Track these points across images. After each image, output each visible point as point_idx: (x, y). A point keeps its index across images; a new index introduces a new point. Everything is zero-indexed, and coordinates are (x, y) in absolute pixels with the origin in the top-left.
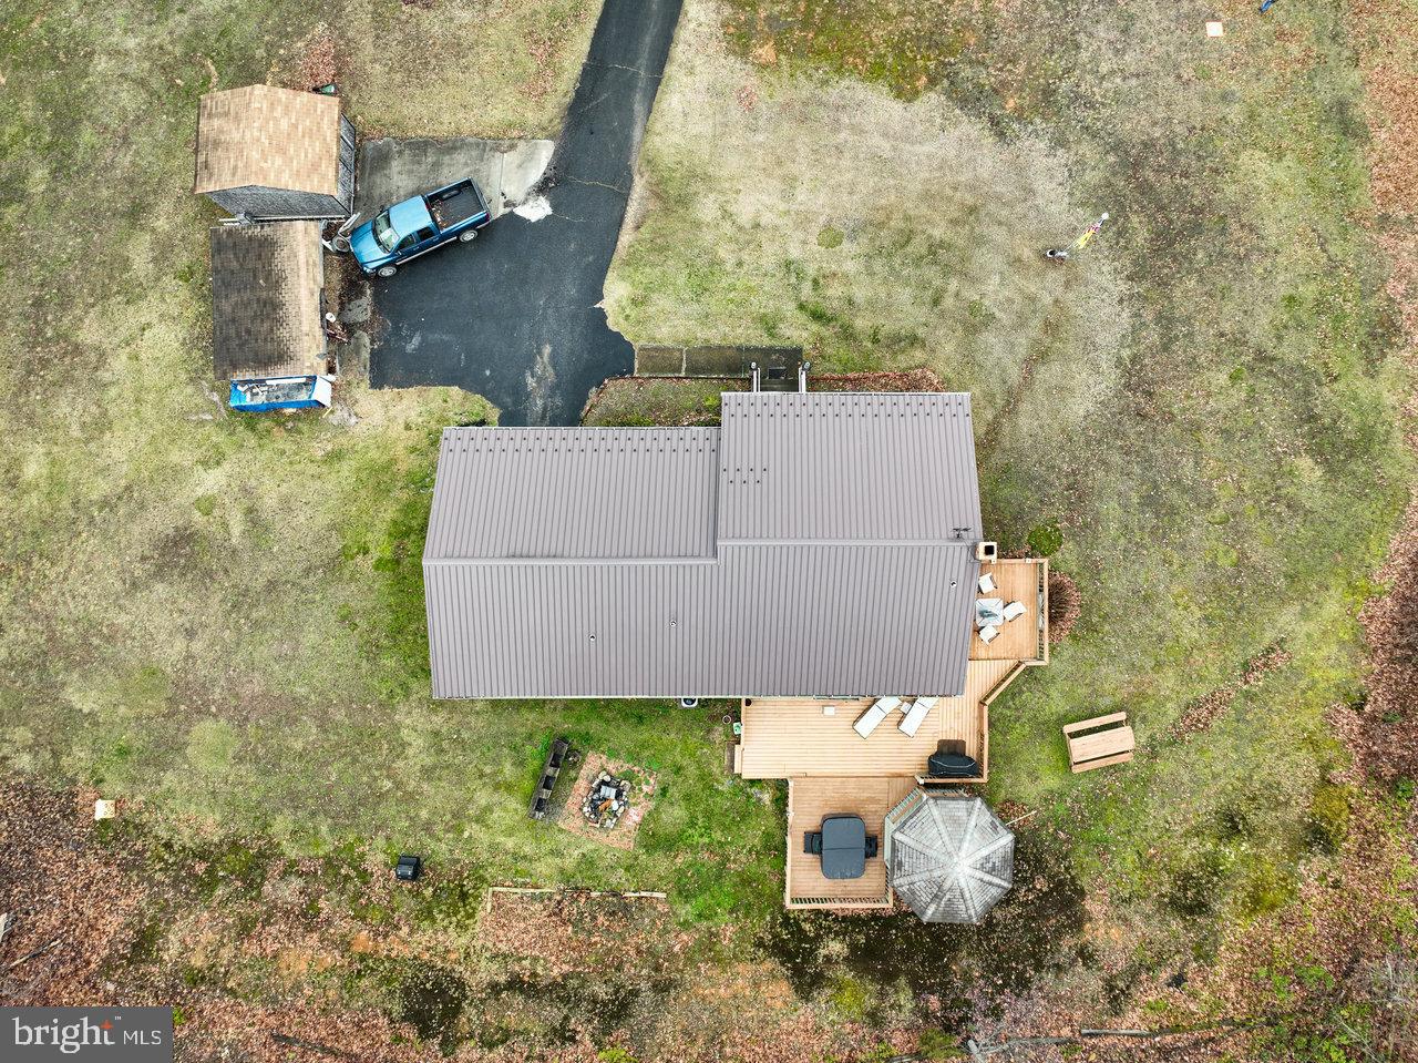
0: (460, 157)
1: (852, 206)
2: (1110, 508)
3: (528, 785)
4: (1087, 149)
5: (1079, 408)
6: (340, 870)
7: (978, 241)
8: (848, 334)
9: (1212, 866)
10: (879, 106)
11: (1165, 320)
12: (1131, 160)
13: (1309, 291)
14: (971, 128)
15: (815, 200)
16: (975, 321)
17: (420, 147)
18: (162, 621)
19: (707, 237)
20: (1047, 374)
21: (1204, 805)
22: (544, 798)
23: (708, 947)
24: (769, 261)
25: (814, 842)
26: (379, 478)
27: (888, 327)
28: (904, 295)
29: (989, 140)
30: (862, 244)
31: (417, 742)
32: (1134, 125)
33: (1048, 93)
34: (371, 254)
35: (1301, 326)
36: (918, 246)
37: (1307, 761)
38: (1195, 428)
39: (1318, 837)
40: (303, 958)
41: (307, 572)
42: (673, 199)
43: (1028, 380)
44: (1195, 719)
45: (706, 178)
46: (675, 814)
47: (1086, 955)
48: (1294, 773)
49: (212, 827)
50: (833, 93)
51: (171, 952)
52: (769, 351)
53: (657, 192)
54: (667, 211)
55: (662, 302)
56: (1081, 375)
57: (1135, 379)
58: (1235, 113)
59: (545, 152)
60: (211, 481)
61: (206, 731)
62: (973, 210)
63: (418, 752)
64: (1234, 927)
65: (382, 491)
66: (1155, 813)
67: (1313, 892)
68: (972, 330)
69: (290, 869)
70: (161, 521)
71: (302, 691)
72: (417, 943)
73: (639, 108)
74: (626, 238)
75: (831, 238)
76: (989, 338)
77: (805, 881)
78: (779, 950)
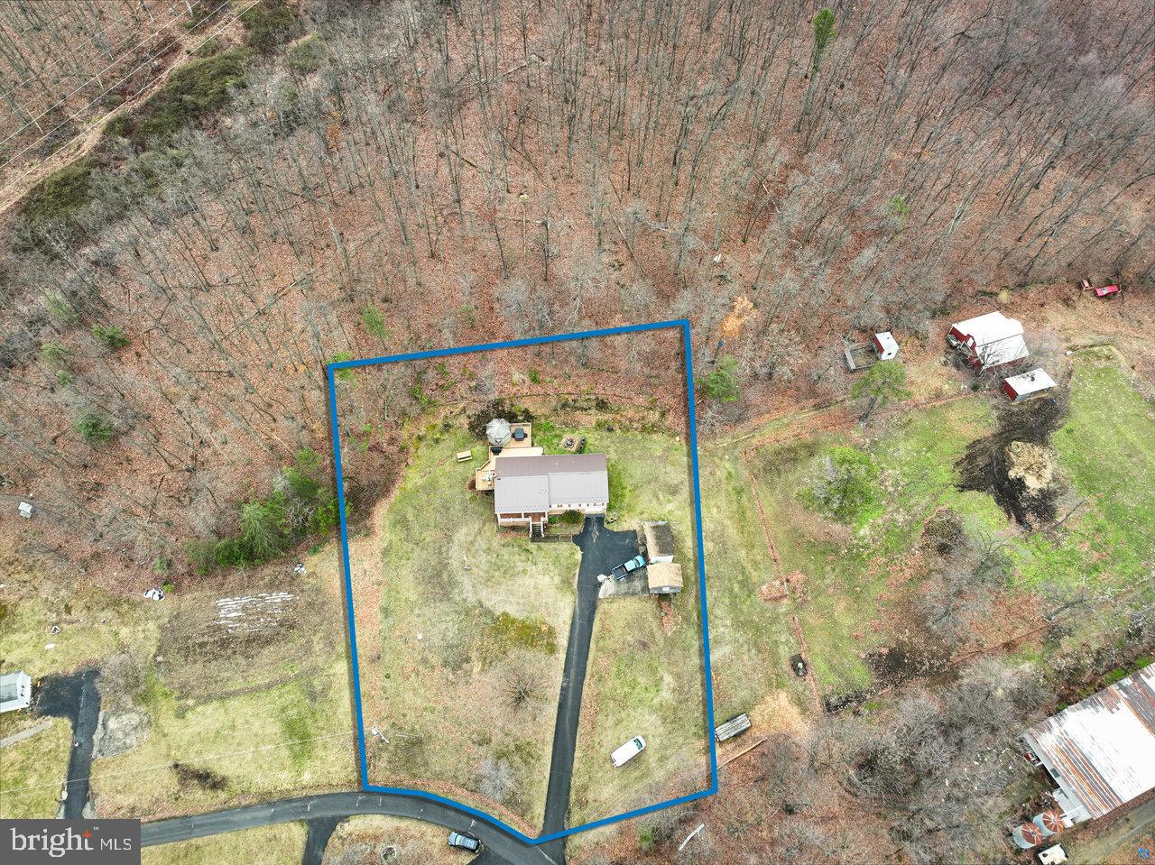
0: (623, 591)
1: (520, 580)
2: (458, 507)
3: (587, 445)
4: (457, 598)
5: (464, 530)
6: (626, 429)
7: (486, 572)
8: (520, 546)
9: (442, 434)
10: (513, 611)
11: (441, 553)
12: (446, 596)
13: (403, 562)
14: (488, 604)
15: (529, 581)
16: (488, 551)
17: (634, 594)
18: (673, 475)
19: (556, 571)
20: (470, 538)
21: (442, 445)
22: (583, 442)
23: (547, 417)
24: (540, 565)
25: (526, 436)
26: (630, 508)
27: (510, 548)
28: (506, 557)
29: (483, 601)
30: (516, 570)
31: (612, 452)
32: (444, 606)
33: (467, 615)
34: (639, 558)
35: (407, 552)
36: (502, 570)
37: (419, 453)
38: (435, 527)
39: (420, 438)
40: (630, 413)
41: (642, 486)
42: (566, 582)
43: (476, 536)
44: (442, 463)
45: (558, 589)
46: (555, 441)
47: (469, 417)
48: (423, 450)
49: (654, 436)
50: (525, 614)
51: (657, 414)
52: (539, 542)
53: (570, 584)
54: (567, 579)
55: (567, 554)
56: (463, 539)
57: (449, 539)
58: (417, 611)
59: (601, 595)
60: (670, 507)
61: (659, 453)
62: (488, 580)
63: (612, 450)
64: (439, 422)
65: (629, 505)
66: (452, 444)
67: (423, 429)
68: (489, 549)
69: (636, 429)
71: (639, 461)
72: (607, 417)
73: (578, 609)
74: (578, 571)
75: (524, 571)
76: (485, 547)
77: (528, 430)
78: (532, 417)
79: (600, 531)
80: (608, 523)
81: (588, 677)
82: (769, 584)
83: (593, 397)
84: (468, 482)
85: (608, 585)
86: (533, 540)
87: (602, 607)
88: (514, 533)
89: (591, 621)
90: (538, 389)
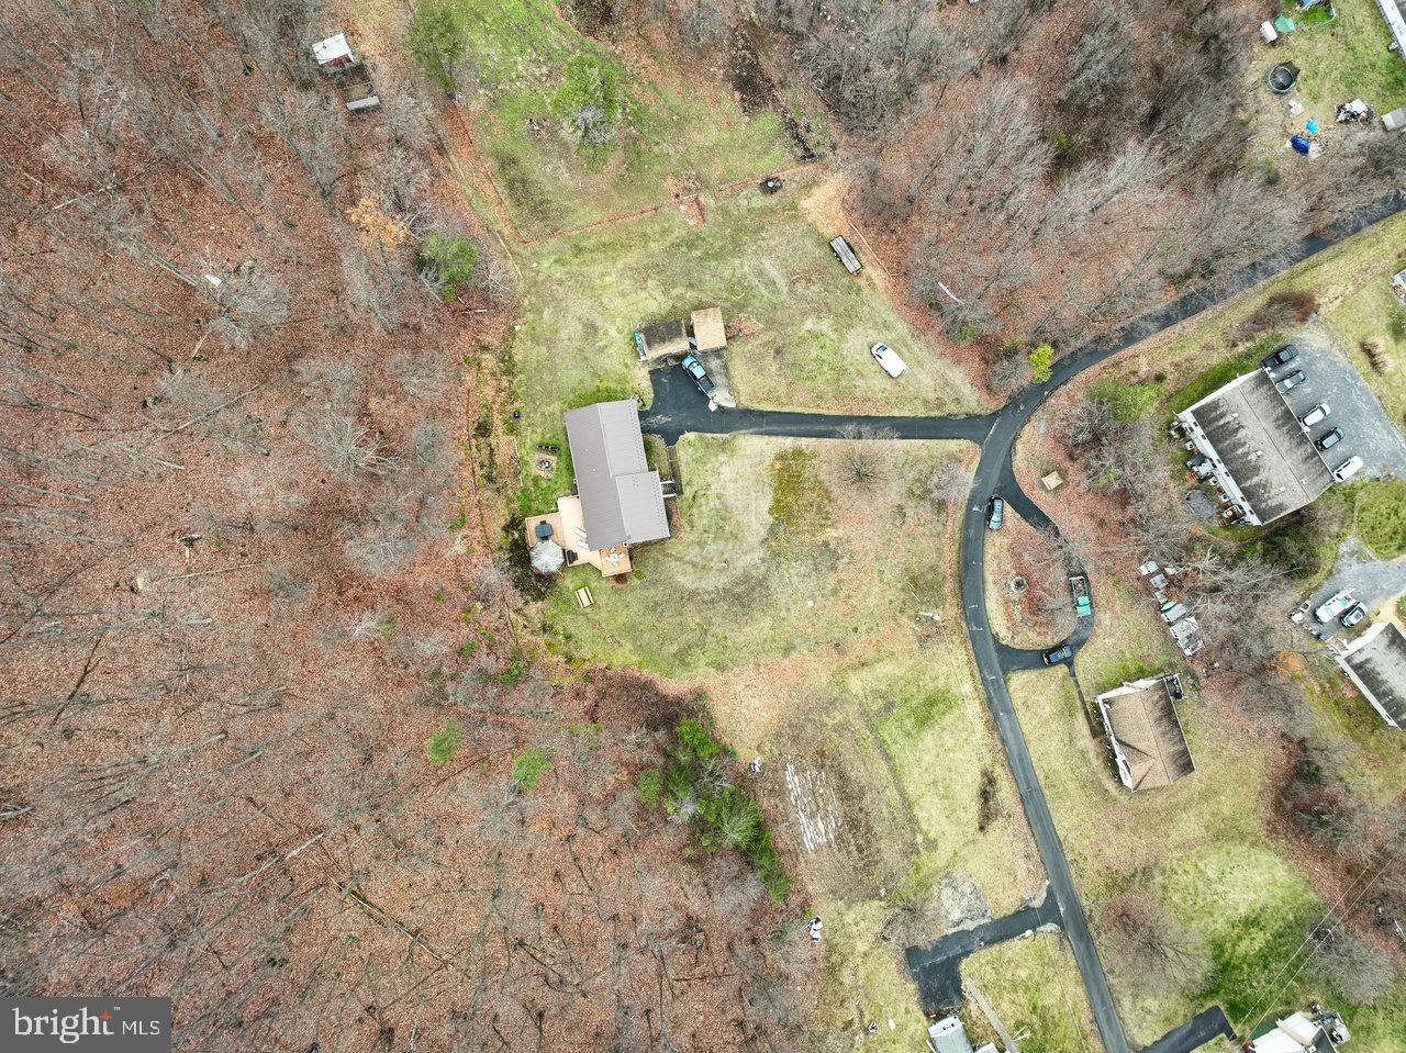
0: (725, 380)
1: (731, 501)
2: (652, 592)
3: (545, 442)
4: (762, 569)
5: (680, 579)
6: (513, 396)
7: (727, 541)
8: (690, 507)
9: (556, 633)
10: (766, 503)
11: (713, 601)
12: (762, 583)
13: (729, 643)
14: (763, 533)
15: (730, 490)
16: (701, 544)
17: (726, 367)
18: (571, 330)
19: (713, 460)
20: (689, 569)
21: (572, 630)
22: (543, 447)
23: (511, 501)
24: (709, 479)
25: (543, 523)
26: (623, 380)
27: (695, 518)
28: (705, 521)
29: (760, 539)
30: (719, 506)
31: (550, 409)
32: (773, 582)
33: (779, 554)
34: (687, 362)
35: (718, 642)
36: (722, 523)
37: (589, 656)
38: (681, 614)
39: (569, 660)
40: (489, 392)
41: (592, 367)
42: (723, 446)
43: (685, 563)
44: (596, 625)
45: (732, 456)
46: (544, 484)
47: (527, 603)
48: (585, 652)
49: (518, 358)
50: (767, 489)
51: (484, 356)
52: (681, 484)
53: (725, 442)
54: (719, 446)
55: (691, 450)
56: (691, 578)
57: (693, 594)
58: (783, 614)
59: (731, 405)
60: (613, 332)
61: (544, 350)
62: (736, 537)
63: (548, 410)
64: (541, 640)
65: (619, 382)
66: (568, 617)
67: (555, 659)
68: (699, 543)
69: (510, 382)
70: (599, 321)
71: (559, 374)
72: (498, 422)
73: (751, 430)
74: (708, 435)
75: (719, 497)
76: (697, 548)
77: (532, 523)
78: (513, 520)
79: (655, 414)
80: (644, 405)
81: (820, 411)
82: (683, 218)
83: (474, 442)
84: (619, 586)
85: (720, 398)
86: (680, 492)
87: (746, 403)
88: (675, 518)
89: (762, 414)
90: (473, 517)
